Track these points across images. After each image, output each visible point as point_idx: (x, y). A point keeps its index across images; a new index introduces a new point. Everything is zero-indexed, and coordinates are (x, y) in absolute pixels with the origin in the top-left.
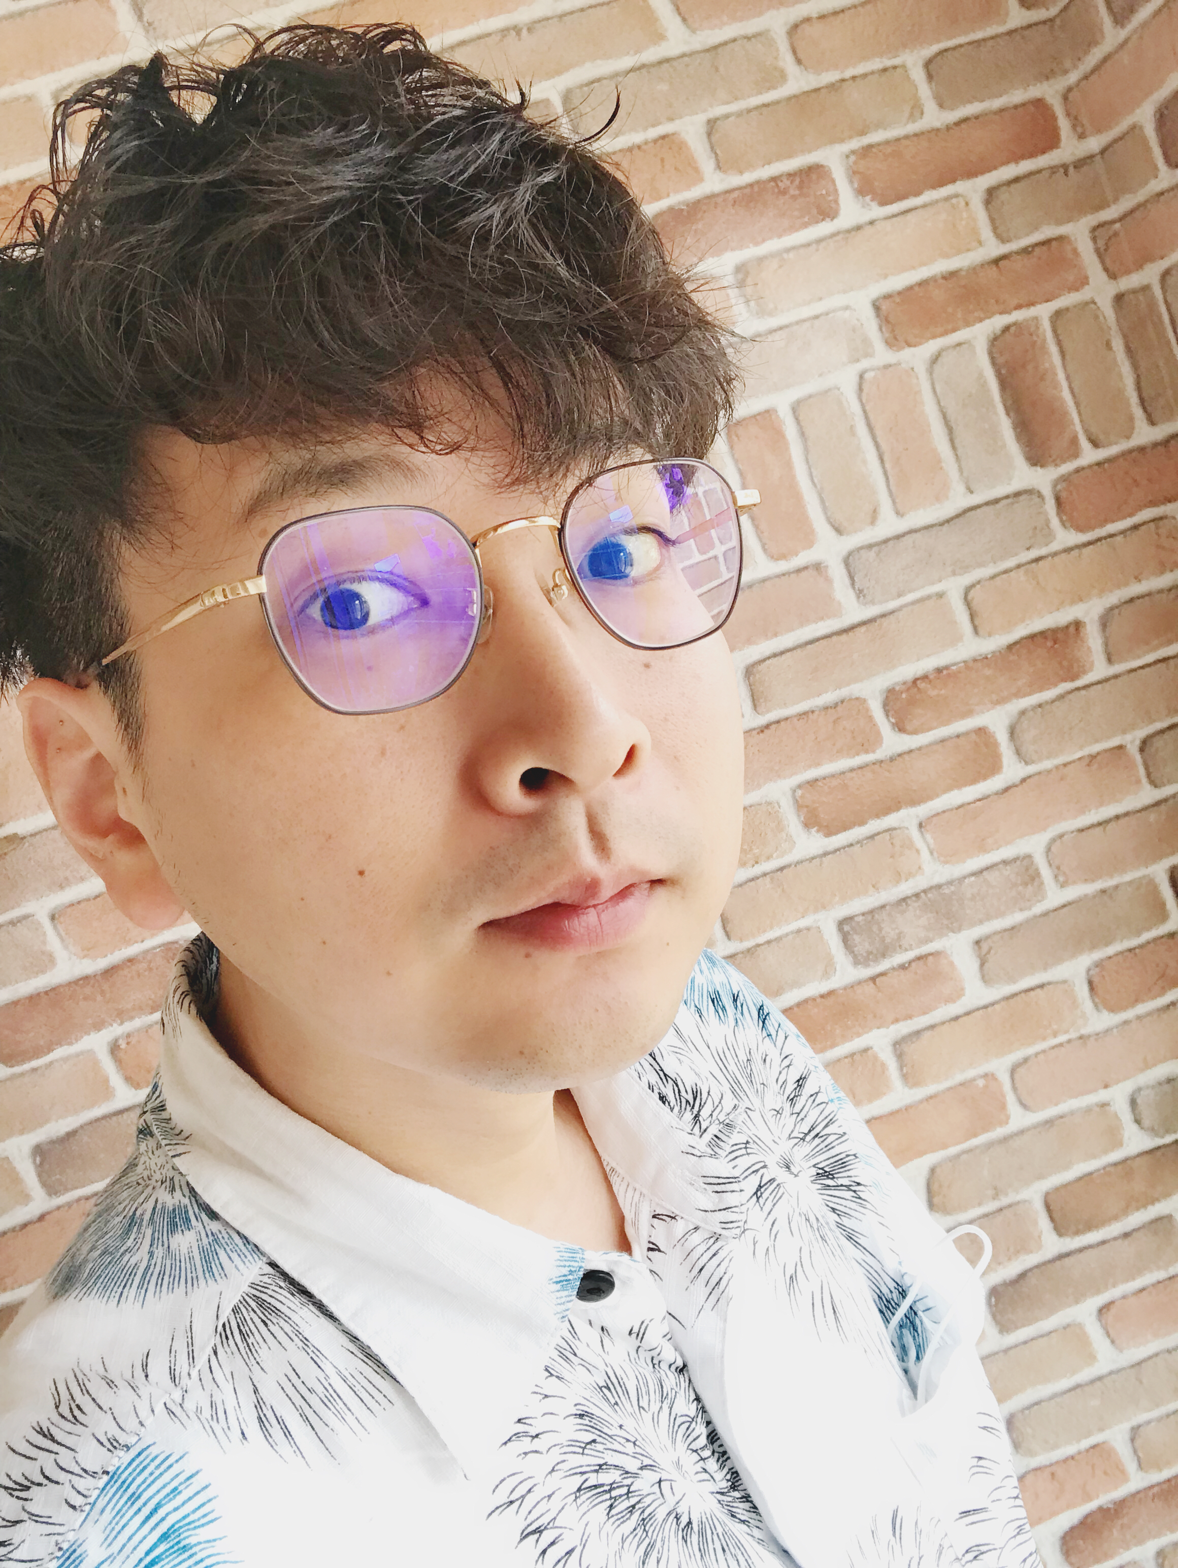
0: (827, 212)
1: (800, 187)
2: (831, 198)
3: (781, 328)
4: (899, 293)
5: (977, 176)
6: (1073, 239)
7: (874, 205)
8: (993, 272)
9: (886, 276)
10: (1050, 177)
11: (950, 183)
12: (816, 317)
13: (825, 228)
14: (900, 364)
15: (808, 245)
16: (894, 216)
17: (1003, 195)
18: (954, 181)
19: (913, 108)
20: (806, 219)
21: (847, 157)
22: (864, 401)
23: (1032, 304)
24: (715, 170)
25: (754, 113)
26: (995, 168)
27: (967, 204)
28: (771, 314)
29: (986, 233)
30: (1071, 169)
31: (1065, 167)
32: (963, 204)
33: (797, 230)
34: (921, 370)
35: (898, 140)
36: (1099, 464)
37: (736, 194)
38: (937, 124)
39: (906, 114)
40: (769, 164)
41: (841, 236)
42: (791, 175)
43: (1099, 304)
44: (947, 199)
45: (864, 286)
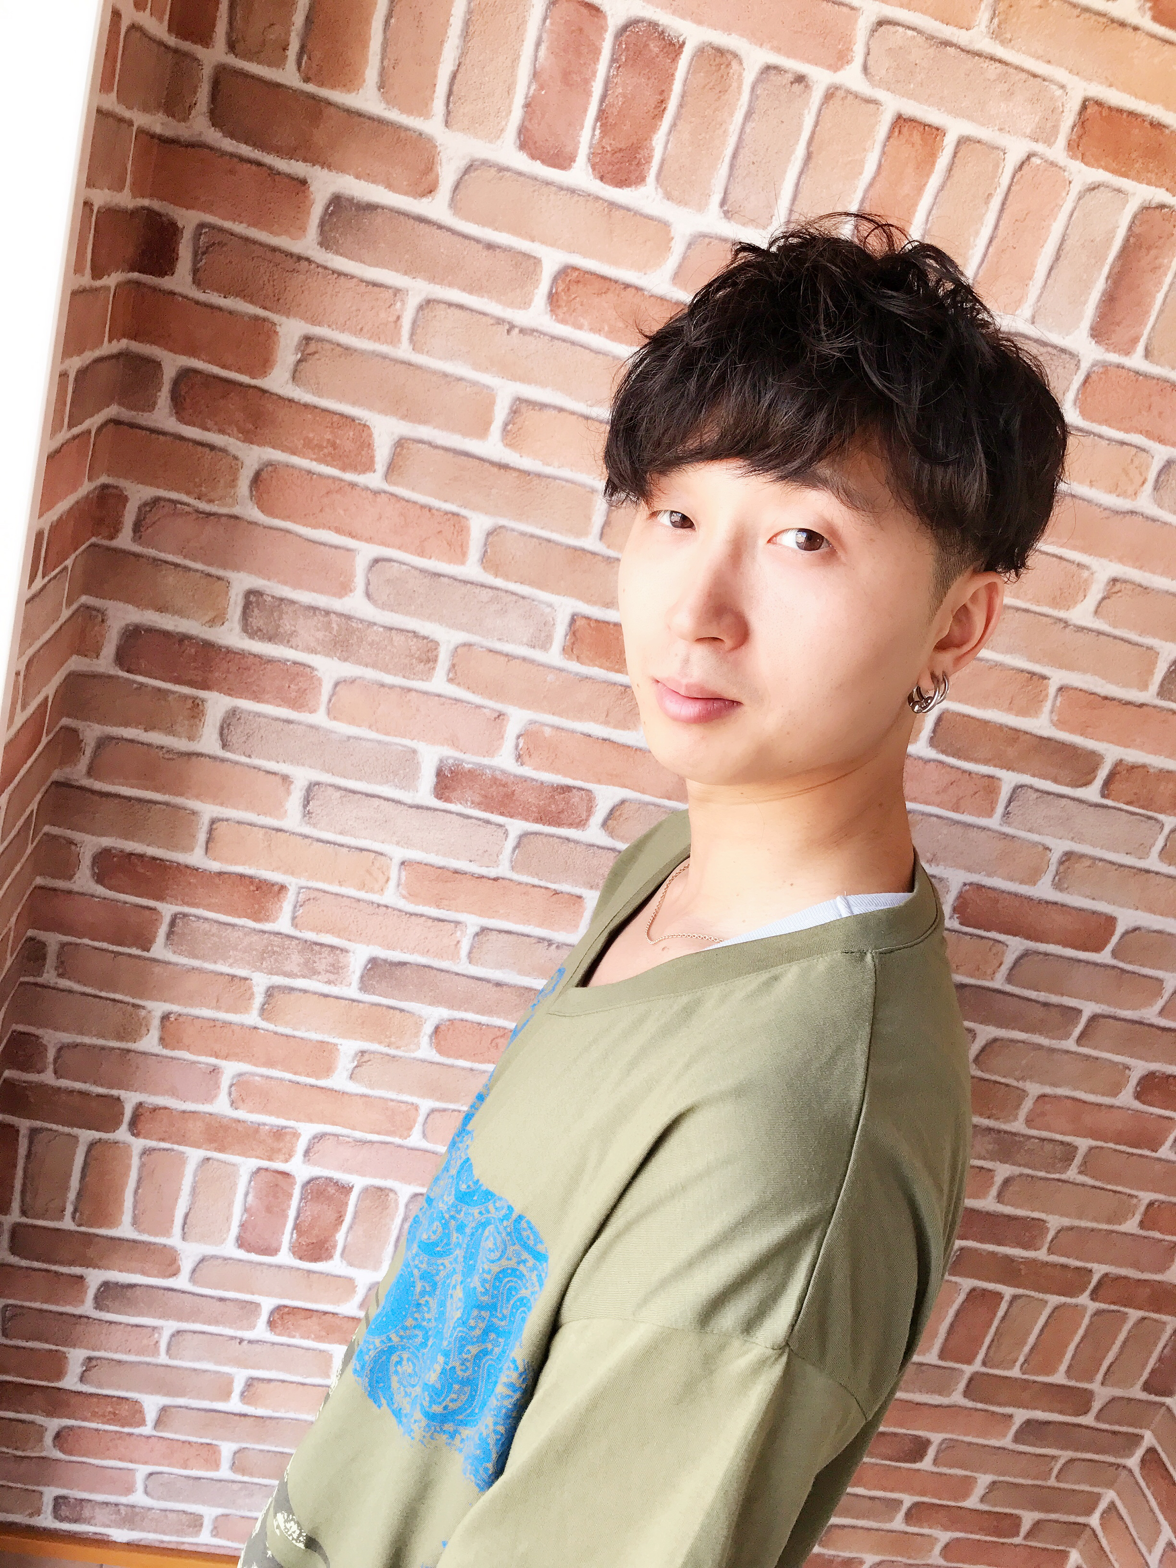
3: (1000, 61)
4: (1110, 108)
7: (1148, 14)
9: (1111, 86)
12: (1035, 76)
14: (1064, 171)
22: (1015, 180)
28: (1003, 43)
34: (1076, 189)
36: (1137, 373)
45: (1090, 80)
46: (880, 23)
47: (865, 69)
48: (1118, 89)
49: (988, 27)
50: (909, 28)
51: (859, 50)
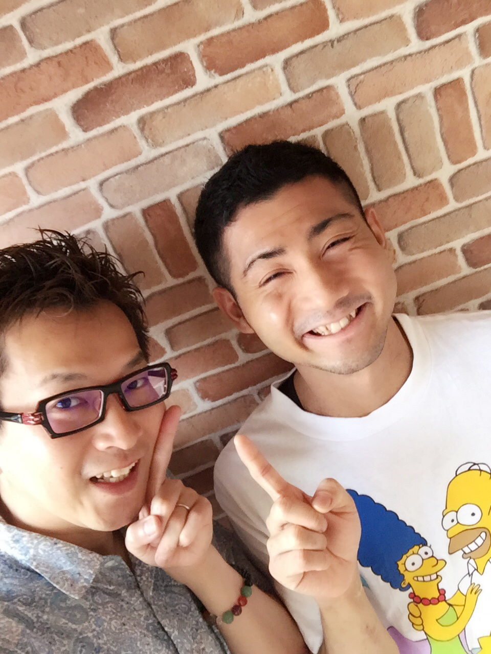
0: (189, 81)
1: (171, 68)
2: (190, 73)
3: (167, 153)
4: (235, 128)
5: (278, 52)
6: (336, 87)
7: (217, 75)
8: (289, 111)
9: (226, 119)
10: (322, 49)
11: (262, 58)
12: (187, 145)
13: (188, 92)
15: (178, 103)
16: (228, 82)
17: (295, 62)
18: (264, 56)
19: (237, 10)
20: (176, 88)
21: (198, 46)
23: (311, 128)
24: (119, 61)
25: (138, 22)
26: (289, 46)
27: (272, 70)
28: (161, 145)
29: (284, 87)
30: (335, 43)
31: (332, 42)
32: (270, 70)
33: (172, 95)
35: (229, 33)
37: (133, 75)
38: (253, 20)
39: (233, 16)
40: (151, 55)
41: (198, 96)
42: (165, 61)
43: (351, 125)
44: (260, 68)
45: (214, 125)
46: (101, 184)
47: (112, 206)
48: (230, 117)
49: (148, 146)
50: (115, 175)
51: (102, 202)
